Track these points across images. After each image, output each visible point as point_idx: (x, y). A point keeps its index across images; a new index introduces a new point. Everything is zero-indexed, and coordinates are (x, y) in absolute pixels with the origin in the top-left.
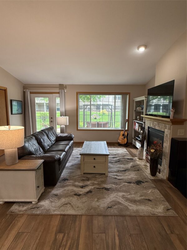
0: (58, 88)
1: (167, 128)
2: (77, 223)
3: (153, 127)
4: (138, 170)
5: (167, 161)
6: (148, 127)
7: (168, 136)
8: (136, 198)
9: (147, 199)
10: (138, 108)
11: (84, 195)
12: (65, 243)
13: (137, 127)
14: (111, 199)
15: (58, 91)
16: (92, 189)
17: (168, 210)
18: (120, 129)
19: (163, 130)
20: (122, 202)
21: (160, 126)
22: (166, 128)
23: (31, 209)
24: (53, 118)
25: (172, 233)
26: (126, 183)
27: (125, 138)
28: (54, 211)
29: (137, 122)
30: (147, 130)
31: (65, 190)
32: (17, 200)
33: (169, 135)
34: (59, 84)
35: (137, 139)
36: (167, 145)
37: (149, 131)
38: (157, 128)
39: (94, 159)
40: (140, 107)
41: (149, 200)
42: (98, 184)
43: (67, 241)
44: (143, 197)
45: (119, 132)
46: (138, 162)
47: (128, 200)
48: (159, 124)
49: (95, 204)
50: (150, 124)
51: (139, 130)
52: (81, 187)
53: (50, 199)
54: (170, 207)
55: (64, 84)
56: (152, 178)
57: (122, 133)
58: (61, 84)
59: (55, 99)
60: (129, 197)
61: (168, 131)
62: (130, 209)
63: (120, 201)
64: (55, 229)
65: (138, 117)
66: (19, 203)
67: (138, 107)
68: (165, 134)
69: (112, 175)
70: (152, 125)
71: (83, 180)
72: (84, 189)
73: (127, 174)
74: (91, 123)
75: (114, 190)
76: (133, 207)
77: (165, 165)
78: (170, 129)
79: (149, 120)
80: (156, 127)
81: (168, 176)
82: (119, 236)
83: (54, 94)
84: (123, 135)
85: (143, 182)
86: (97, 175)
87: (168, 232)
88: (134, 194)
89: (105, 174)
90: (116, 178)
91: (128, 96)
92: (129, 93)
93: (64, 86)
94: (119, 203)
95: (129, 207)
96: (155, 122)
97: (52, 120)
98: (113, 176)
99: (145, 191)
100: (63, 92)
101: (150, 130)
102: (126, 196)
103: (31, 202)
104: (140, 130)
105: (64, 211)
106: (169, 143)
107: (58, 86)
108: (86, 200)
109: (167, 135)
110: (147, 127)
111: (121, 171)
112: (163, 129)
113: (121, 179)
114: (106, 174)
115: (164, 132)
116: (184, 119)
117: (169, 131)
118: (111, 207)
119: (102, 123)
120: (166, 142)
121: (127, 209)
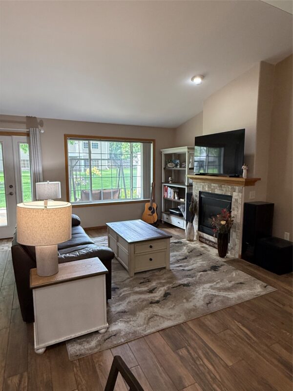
0: (25, 125)
1: (237, 190)
2: (189, 332)
3: (210, 192)
4: (201, 255)
5: (239, 234)
6: (200, 191)
7: (239, 201)
8: (227, 285)
9: (238, 283)
10: (169, 165)
11: (164, 299)
12: (196, 355)
13: (170, 194)
14: (201, 295)
15: (25, 130)
16: (166, 291)
17: (265, 287)
18: (142, 199)
19: (230, 195)
20: (217, 294)
21: (224, 189)
22: (235, 191)
23: (105, 340)
24: (14, 186)
25: (284, 306)
26: (202, 273)
27: (153, 212)
28: (145, 330)
29: (170, 187)
30: (198, 196)
31: (129, 302)
32: (73, 336)
33: (241, 199)
34: (25, 116)
35: (172, 213)
36: (237, 213)
37: (200, 198)
38: (218, 192)
39: (151, 247)
40: (172, 162)
41: (241, 283)
42: (168, 283)
43: (196, 352)
44: (233, 282)
45: (143, 204)
46: (192, 245)
47: (220, 289)
48: (221, 186)
49: (188, 305)
50: (203, 188)
51: (174, 198)
52: (148, 292)
53: (121, 319)
54: (265, 284)
55: (37, 117)
56: (224, 260)
57: (147, 205)
58: (32, 117)
59: (18, 146)
60: (218, 286)
61: (238, 195)
62: (231, 297)
63: (214, 294)
64: (168, 348)
65: (170, 178)
66: (74, 341)
67: (169, 162)
68: (233, 199)
69: (174, 267)
70: (207, 189)
71: (141, 283)
72: (155, 292)
73: (192, 262)
74: (93, 192)
75: (195, 284)
76: (233, 296)
77: (236, 240)
78: (240, 191)
79: (200, 182)
80: (216, 190)
81: (240, 253)
82: (244, 325)
83: (14, 137)
84: (150, 208)
85: (219, 267)
86: (154, 271)
87: (281, 306)
88: (221, 281)
89: (164, 268)
90: (183, 270)
91: (152, 145)
92: (153, 141)
93: (38, 121)
94: (215, 296)
95: (229, 296)
96: (212, 185)
97: (11, 190)
98: (177, 268)
99: (230, 276)
100: (38, 132)
101: (202, 196)
102: (215, 286)
103: (97, 332)
104: (176, 198)
105: (158, 326)
106: (240, 210)
107: (25, 120)
108: (173, 305)
109: (236, 200)
110: (198, 192)
111: (180, 260)
112: (230, 192)
113: (190, 269)
114: (167, 268)
115: (231, 197)
116: (255, 179)
117: (240, 194)
118: (210, 303)
119: (112, 191)
120: (236, 209)
121: (228, 299)
